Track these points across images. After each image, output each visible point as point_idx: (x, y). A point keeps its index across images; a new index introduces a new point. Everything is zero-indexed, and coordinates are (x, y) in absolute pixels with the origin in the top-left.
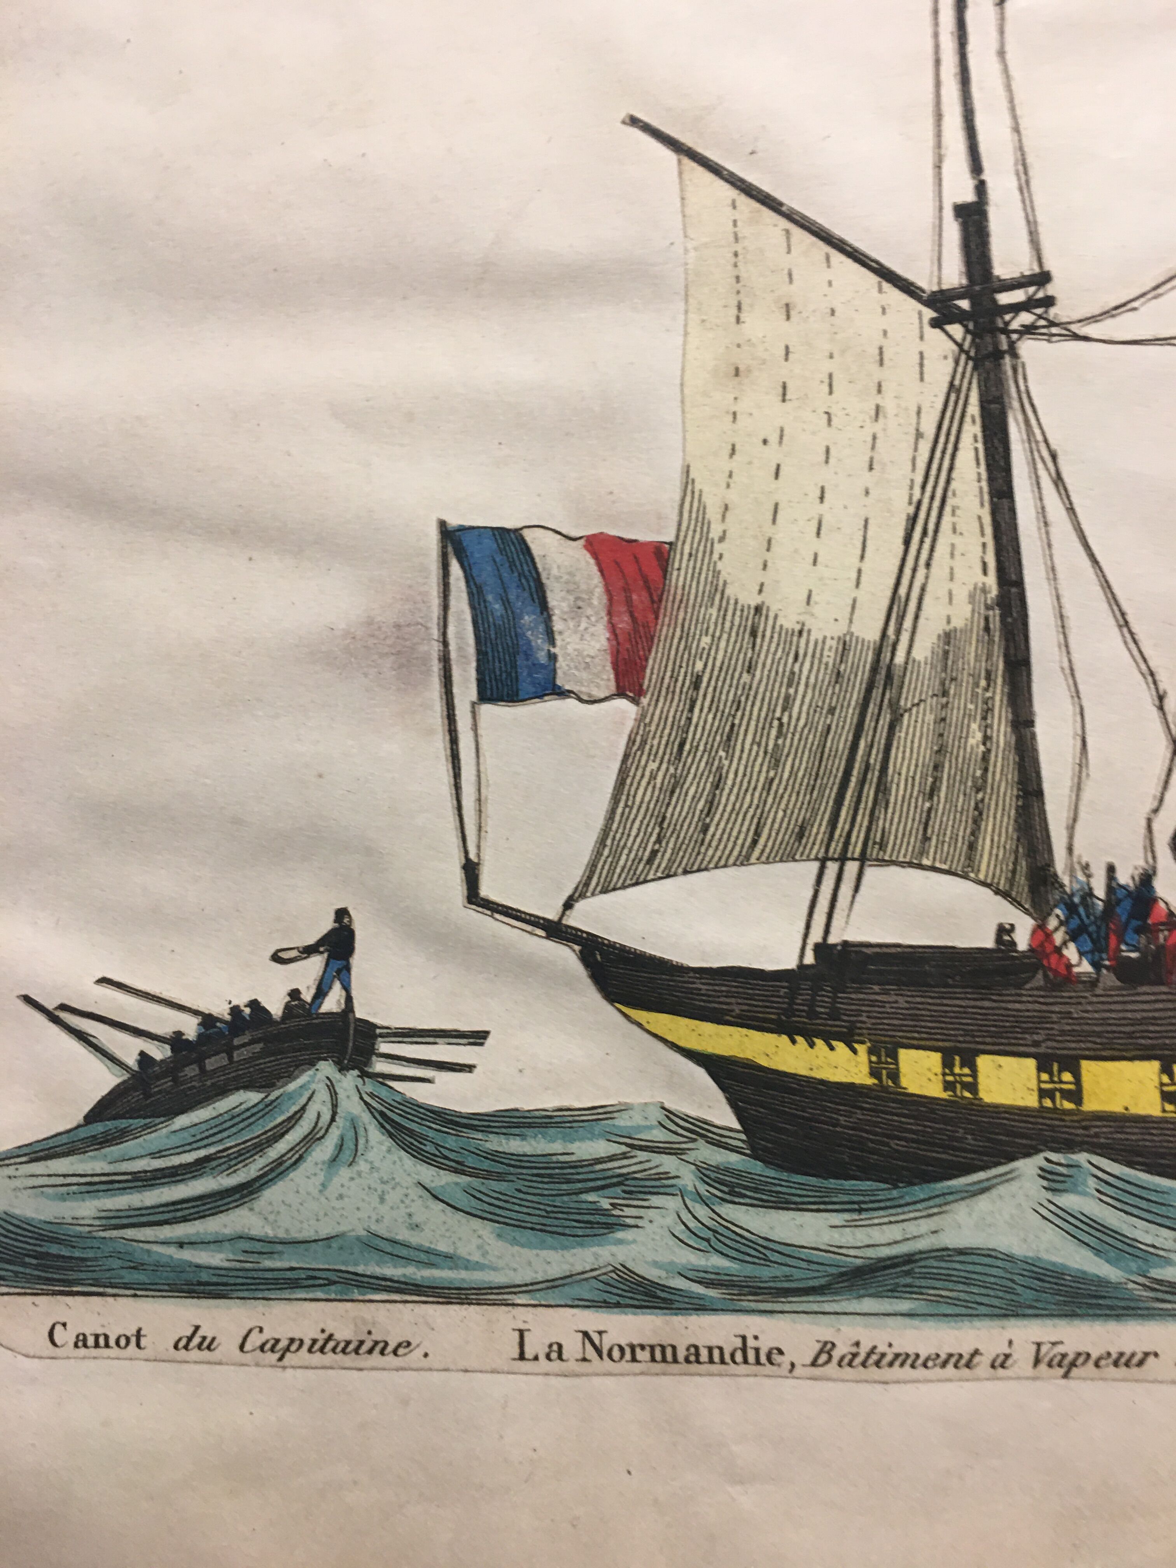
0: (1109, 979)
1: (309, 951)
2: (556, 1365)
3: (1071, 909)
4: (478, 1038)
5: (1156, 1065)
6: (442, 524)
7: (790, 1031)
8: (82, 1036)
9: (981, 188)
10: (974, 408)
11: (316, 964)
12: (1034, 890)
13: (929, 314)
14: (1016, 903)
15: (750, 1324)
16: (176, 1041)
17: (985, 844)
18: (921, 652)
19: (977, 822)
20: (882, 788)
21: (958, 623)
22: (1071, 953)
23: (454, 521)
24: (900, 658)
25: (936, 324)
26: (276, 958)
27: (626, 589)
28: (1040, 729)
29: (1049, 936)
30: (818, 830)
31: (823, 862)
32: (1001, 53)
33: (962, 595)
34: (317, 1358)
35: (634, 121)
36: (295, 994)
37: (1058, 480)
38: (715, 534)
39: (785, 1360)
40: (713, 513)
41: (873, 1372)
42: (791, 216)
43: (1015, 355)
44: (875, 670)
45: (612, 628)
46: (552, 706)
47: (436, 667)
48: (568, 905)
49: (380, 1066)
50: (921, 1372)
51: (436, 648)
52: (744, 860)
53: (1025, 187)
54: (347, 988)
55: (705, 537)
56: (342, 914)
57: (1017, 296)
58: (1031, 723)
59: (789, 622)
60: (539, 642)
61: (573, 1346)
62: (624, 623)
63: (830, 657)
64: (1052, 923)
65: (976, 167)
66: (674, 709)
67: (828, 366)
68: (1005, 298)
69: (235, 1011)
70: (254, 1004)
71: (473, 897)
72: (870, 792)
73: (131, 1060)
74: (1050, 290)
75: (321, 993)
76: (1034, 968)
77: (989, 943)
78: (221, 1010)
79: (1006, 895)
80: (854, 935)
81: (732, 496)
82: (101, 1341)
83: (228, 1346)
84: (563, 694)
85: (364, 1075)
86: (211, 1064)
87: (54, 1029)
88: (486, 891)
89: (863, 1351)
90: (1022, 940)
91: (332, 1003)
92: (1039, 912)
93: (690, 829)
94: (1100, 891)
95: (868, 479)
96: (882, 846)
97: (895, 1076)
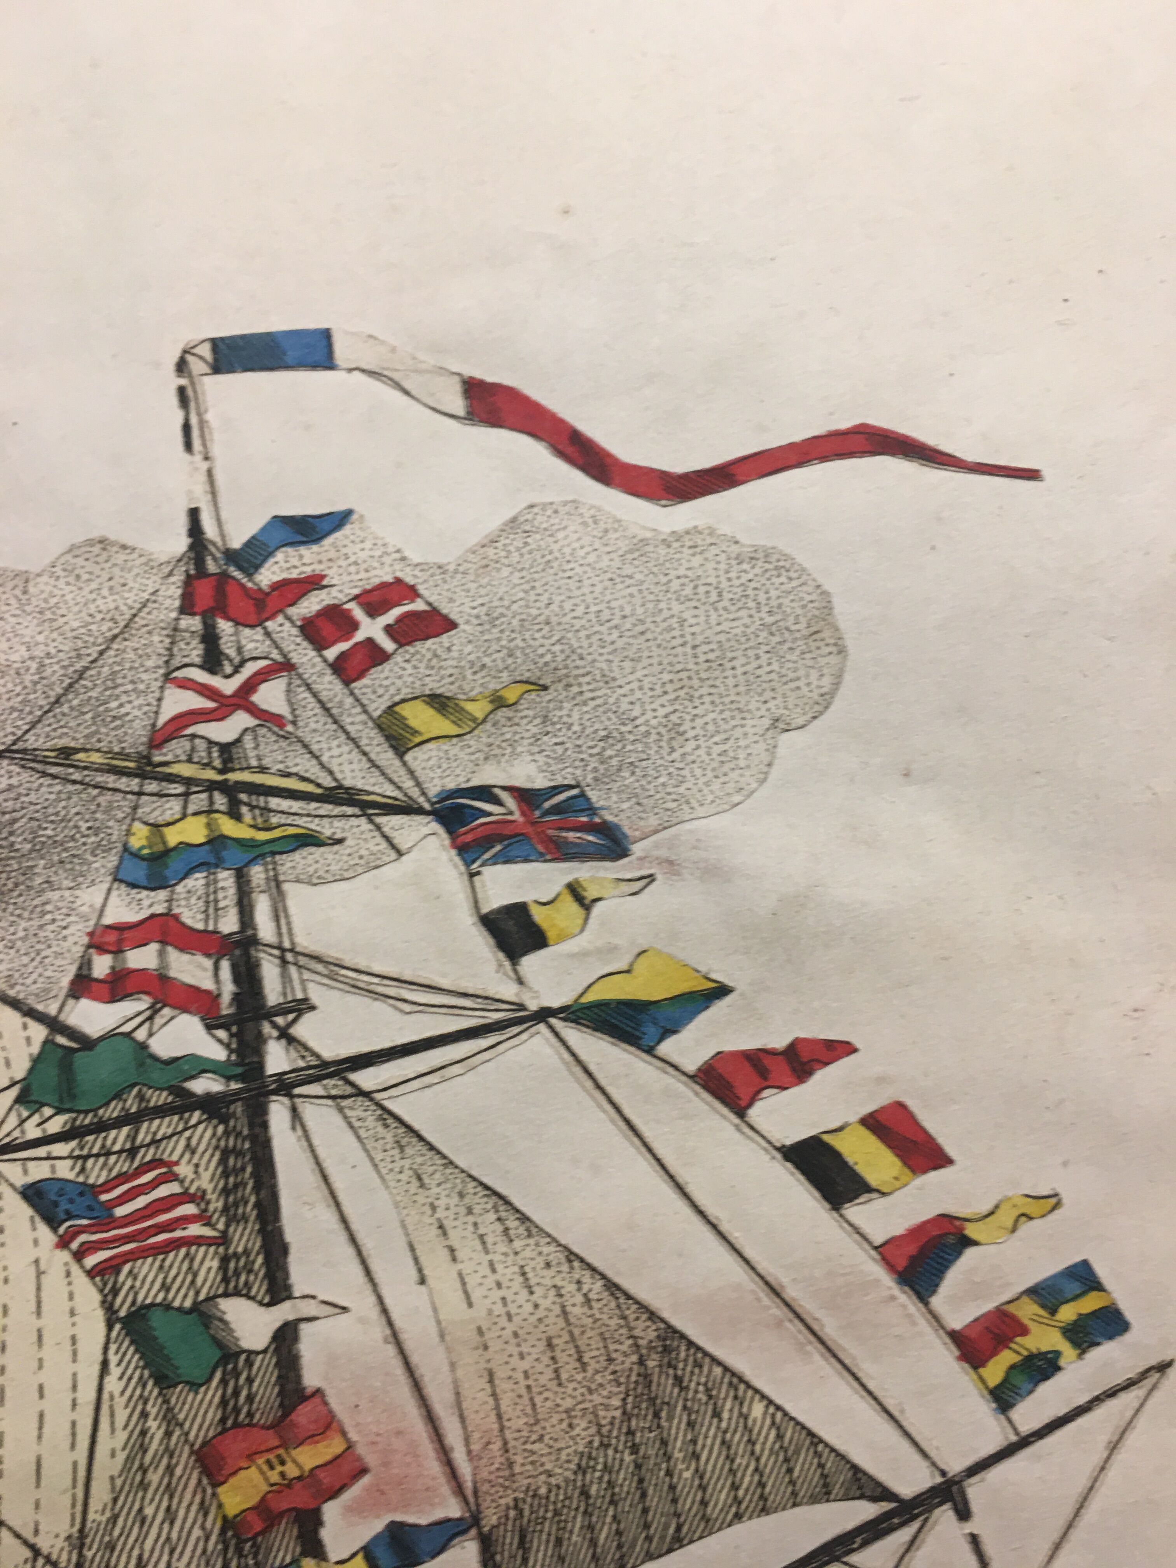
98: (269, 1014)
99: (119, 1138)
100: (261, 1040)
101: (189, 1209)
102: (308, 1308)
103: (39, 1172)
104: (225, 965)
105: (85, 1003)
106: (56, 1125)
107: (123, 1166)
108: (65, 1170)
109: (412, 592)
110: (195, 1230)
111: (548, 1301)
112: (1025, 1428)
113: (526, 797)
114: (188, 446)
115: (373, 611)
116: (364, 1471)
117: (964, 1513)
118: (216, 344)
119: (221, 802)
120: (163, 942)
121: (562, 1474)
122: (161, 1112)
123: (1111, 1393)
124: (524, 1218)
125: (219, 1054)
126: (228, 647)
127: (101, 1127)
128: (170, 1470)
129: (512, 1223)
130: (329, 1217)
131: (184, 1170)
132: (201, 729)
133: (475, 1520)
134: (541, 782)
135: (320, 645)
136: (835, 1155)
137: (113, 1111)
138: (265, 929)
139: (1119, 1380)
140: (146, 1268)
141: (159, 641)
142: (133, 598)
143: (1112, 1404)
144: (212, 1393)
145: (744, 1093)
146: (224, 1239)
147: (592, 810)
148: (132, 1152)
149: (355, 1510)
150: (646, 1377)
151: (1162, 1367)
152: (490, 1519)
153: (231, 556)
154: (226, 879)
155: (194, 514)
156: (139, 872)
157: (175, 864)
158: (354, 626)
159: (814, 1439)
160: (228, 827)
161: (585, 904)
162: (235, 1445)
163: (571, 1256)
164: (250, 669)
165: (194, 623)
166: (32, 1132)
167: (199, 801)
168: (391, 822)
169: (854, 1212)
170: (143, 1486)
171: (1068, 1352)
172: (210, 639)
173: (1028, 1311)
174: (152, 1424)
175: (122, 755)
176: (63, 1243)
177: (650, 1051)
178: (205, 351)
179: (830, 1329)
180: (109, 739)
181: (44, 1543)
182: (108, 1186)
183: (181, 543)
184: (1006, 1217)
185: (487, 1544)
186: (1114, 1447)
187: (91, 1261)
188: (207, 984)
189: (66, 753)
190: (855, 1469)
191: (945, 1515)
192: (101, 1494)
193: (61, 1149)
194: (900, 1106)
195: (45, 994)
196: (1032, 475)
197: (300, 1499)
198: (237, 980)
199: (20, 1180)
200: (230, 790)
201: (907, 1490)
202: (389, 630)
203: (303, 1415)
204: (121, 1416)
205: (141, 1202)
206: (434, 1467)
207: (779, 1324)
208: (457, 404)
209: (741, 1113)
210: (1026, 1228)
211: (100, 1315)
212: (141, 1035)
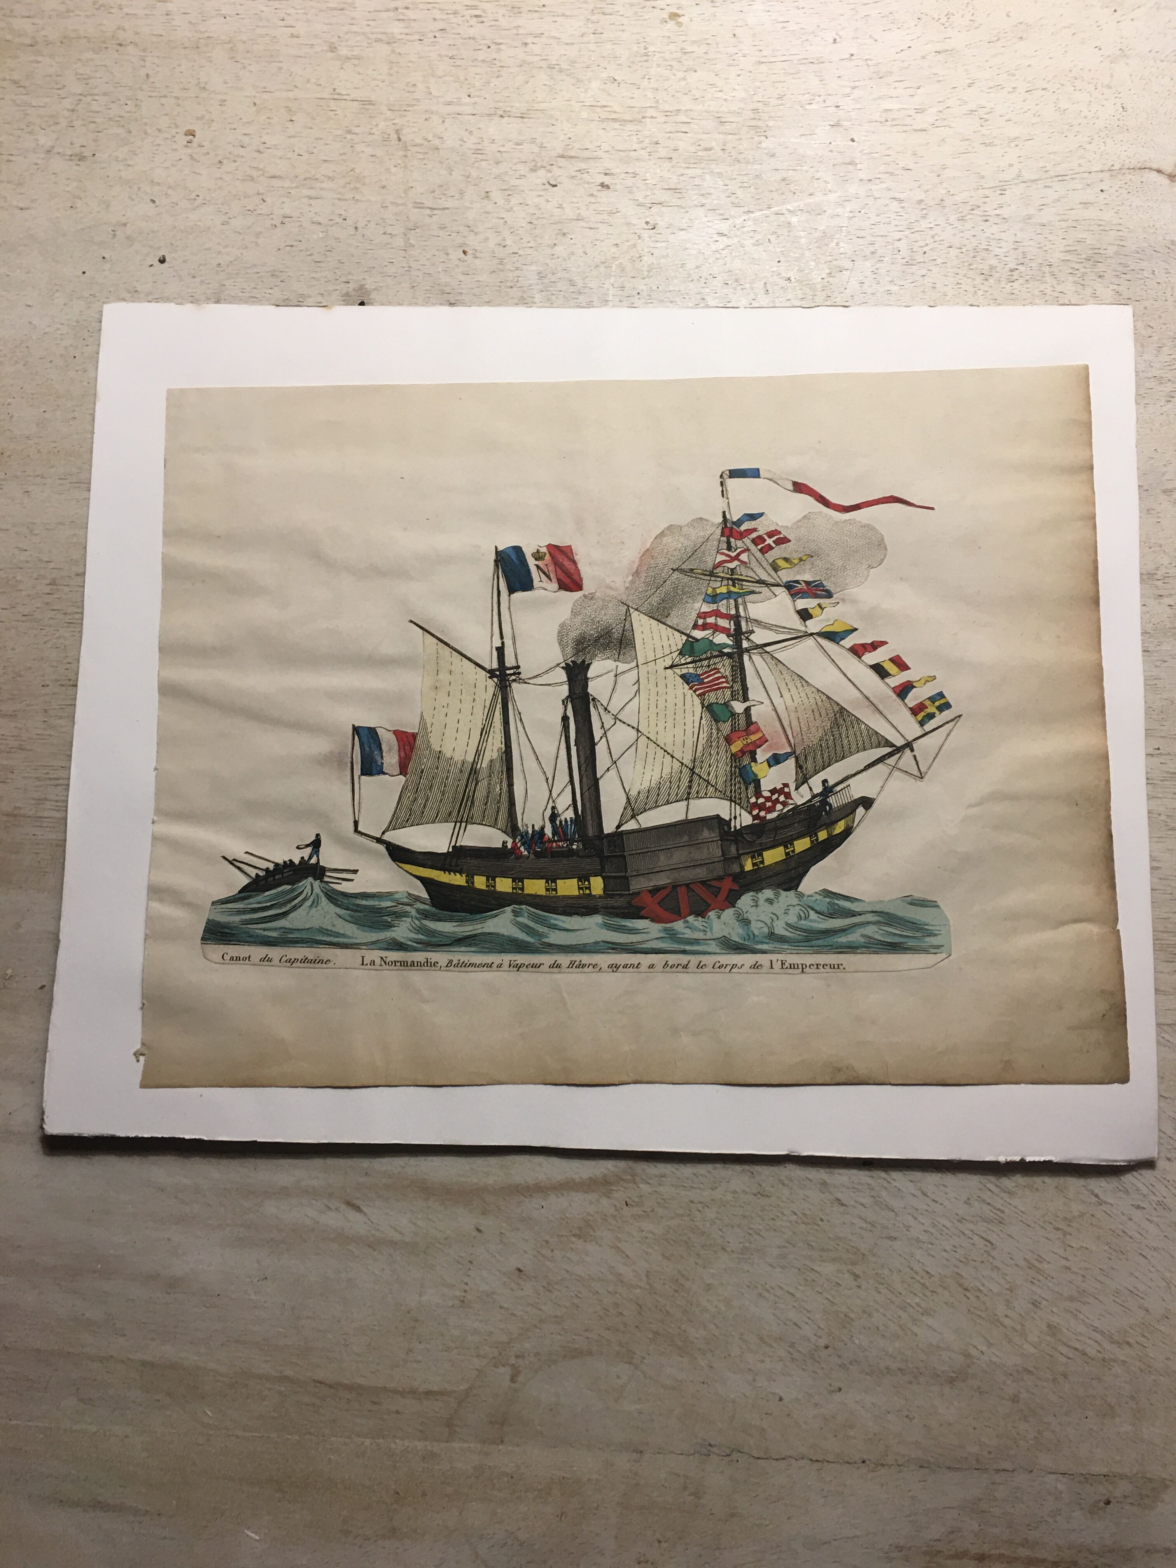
0: (532, 856)
1: (308, 846)
2: (373, 967)
3: (522, 837)
4: (355, 872)
5: (544, 881)
6: (353, 726)
7: (444, 869)
8: (239, 868)
9: (503, 643)
10: (500, 700)
11: (309, 850)
12: (512, 831)
13: (488, 675)
14: (508, 835)
15: (429, 955)
16: (267, 870)
17: (500, 818)
18: (484, 765)
19: (498, 812)
20: (473, 802)
21: (494, 757)
22: (522, 849)
23: (357, 725)
24: (478, 766)
25: (490, 678)
26: (298, 848)
27: (404, 746)
28: (515, 787)
29: (516, 844)
30: (455, 814)
31: (456, 823)
32: (509, 608)
33: (495, 750)
34: (302, 965)
35: (411, 621)
36: (302, 858)
37: (521, 720)
38: (429, 730)
39: (439, 965)
40: (429, 725)
41: (463, 969)
42: (452, 648)
43: (510, 687)
44: (471, 769)
45: (400, 756)
46: (382, 777)
47: (349, 765)
48: (383, 833)
49: (326, 879)
50: (477, 969)
51: (350, 760)
52: (433, 822)
53: (514, 643)
54: (318, 856)
55: (426, 732)
56: (318, 835)
57: (512, 671)
58: (513, 785)
59: (448, 755)
60: (378, 758)
61: (378, 961)
62: (403, 754)
63: (459, 766)
64: (517, 840)
65: (502, 637)
66: (415, 778)
67: (461, 687)
68: (508, 672)
69: (285, 862)
70: (290, 861)
71: (356, 830)
72: (469, 803)
73: (253, 875)
74: (520, 670)
75: (310, 858)
76: (512, 853)
77: (500, 846)
78: (280, 861)
79: (505, 832)
80: (462, 844)
81: (434, 721)
82: (238, 959)
83: (276, 961)
84: (384, 773)
85: (321, 881)
86: (277, 877)
87: (231, 866)
88: (360, 829)
89: (461, 962)
90: (509, 845)
91: (313, 861)
92: (514, 837)
93: (418, 813)
94: (530, 832)
95: (470, 718)
96: (472, 818)
97: (473, 883)
98: (744, 634)
99: (705, 663)
100: (741, 640)
101: (724, 680)
102: (754, 703)
103: (685, 671)
104: (732, 622)
105: (696, 631)
106: (689, 660)
107: (707, 670)
108: (691, 671)
109: (780, 533)
110: (724, 685)
111: (812, 701)
112: (927, 730)
113: (808, 583)
114: (723, 496)
115: (770, 536)
116: (767, 741)
117: (912, 750)
118: (730, 471)
119: (730, 582)
120: (716, 616)
121: (816, 741)
122: (716, 657)
123: (948, 723)
124: (807, 682)
125: (731, 643)
126: (733, 545)
127: (701, 660)
128: (718, 742)
129: (804, 683)
130: (759, 681)
131: (722, 670)
132: (726, 565)
133: (794, 753)
134: (811, 579)
135: (756, 545)
136: (883, 667)
137: (704, 656)
138: (742, 613)
139: (949, 719)
140: (712, 694)
141: (716, 543)
142: (709, 532)
143: (947, 726)
144: (729, 723)
145: (860, 653)
146: (732, 687)
147: (823, 586)
148: (709, 666)
149: (764, 751)
150: (836, 719)
151: (960, 716)
152: (798, 752)
153: (733, 523)
154: (732, 601)
155: (724, 512)
156: (710, 600)
157: (719, 598)
158: (765, 540)
159: (877, 733)
160: (732, 589)
161: (822, 609)
162: (734, 736)
163: (818, 690)
164: (738, 551)
165: (725, 539)
166: (683, 661)
167: (725, 582)
168: (773, 588)
169: (887, 680)
170: (711, 746)
171: (937, 712)
172: (729, 543)
173: (928, 703)
174: (714, 731)
175: (706, 571)
176: (691, 688)
177: (838, 643)
178: (727, 472)
179: (881, 707)
180: (702, 566)
181: (685, 762)
182: (703, 674)
183: (721, 520)
184: (923, 681)
185: (797, 758)
186: (948, 735)
187: (698, 693)
188: (727, 626)
189: (692, 570)
190: (887, 740)
191: (907, 751)
192: (700, 748)
193: (690, 665)
194: (898, 656)
195: (686, 629)
196: (932, 509)
197: (751, 748)
198: (735, 625)
199: (680, 673)
200: (733, 580)
201: (898, 744)
202: (774, 542)
203: (752, 728)
204: (706, 729)
205: (711, 678)
206: (784, 740)
207: (868, 707)
208: (791, 488)
209: (860, 657)
210: (928, 684)
211: (700, 706)
212: (711, 638)
